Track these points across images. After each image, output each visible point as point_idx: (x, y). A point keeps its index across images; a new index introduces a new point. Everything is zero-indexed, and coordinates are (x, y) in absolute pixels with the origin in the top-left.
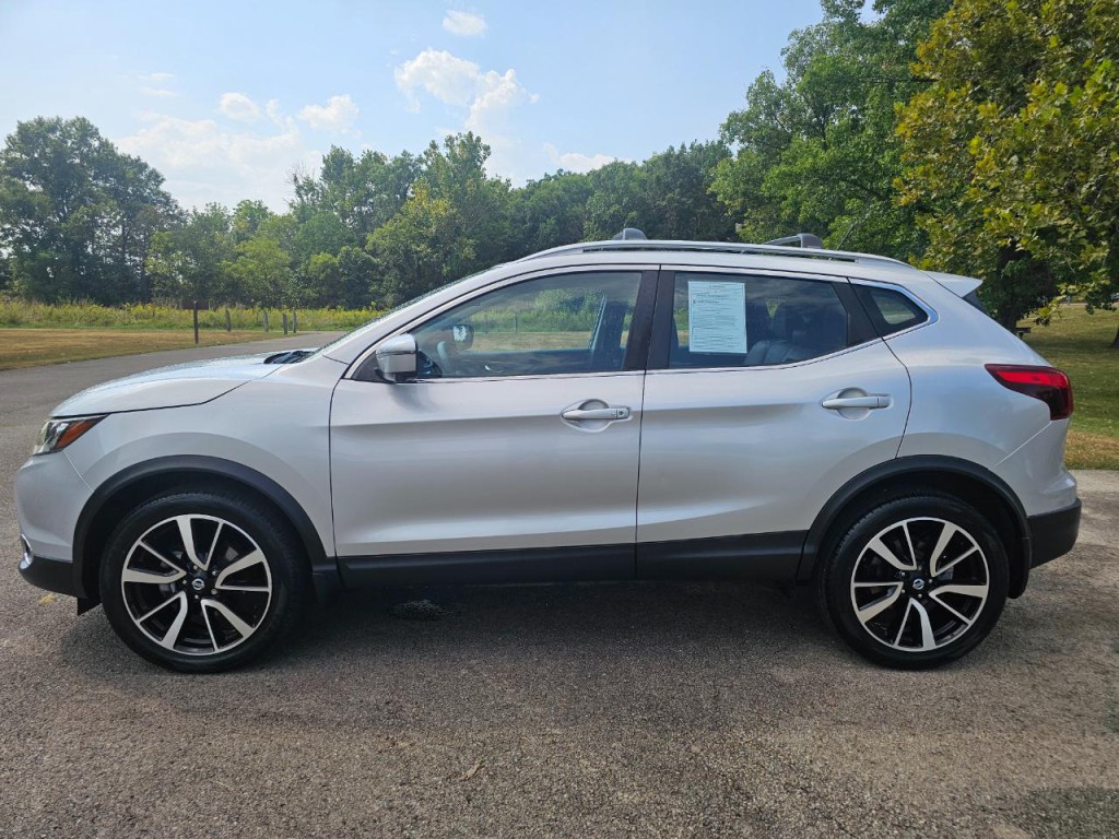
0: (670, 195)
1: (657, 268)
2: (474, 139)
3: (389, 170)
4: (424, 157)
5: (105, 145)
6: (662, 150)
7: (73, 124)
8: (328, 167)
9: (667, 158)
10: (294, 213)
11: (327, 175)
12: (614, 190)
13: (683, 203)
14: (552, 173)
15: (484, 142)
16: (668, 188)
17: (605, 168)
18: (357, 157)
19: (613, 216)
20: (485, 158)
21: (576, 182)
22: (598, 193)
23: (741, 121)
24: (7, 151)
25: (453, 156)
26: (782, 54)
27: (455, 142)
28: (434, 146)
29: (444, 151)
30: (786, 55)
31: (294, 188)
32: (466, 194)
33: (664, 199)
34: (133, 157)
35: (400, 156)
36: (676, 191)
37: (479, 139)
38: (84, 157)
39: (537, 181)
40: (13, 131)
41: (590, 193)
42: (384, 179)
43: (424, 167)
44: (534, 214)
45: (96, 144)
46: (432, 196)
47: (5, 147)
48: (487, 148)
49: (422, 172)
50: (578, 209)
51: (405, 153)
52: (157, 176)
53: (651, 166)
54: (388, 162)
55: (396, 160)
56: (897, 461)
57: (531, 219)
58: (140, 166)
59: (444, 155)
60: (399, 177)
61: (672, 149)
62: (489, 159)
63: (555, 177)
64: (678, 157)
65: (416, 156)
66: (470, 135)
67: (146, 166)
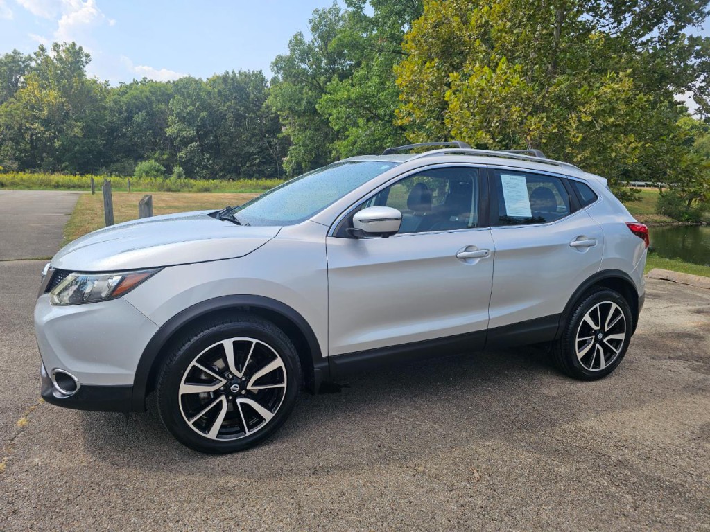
0: (229, 103)
2: (77, 47)
4: (34, 57)
6: (221, 73)
9: (225, 79)
12: (189, 96)
13: (238, 110)
14: (140, 79)
15: (85, 51)
16: (227, 99)
17: (181, 80)
19: (189, 114)
20: (87, 63)
21: (160, 88)
22: (177, 97)
23: (284, 61)
25: (60, 59)
26: (310, 22)
27: (61, 48)
28: (42, 49)
29: (52, 54)
30: (311, 24)
32: (72, 88)
33: (224, 106)
35: (10, 53)
36: (233, 101)
37: (81, 49)
39: (128, 83)
41: (171, 96)
43: (33, 64)
44: (128, 108)
46: (43, 87)
48: (87, 56)
49: (31, 68)
50: (163, 106)
51: (15, 52)
53: (214, 82)
55: (8, 56)
57: (126, 110)
59: (52, 57)
60: (11, 70)
61: (227, 72)
62: (90, 64)
63: (141, 82)
64: (232, 79)
65: (25, 55)
66: (74, 44)
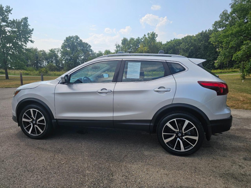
0: (202, 42)
1: (122, 60)
2: (154, 33)
3: (135, 41)
4: (143, 38)
5: (81, 41)
6: (201, 32)
7: (75, 37)
8: (123, 42)
9: (201, 34)
10: (116, 52)
11: (122, 44)
12: (187, 42)
13: (206, 44)
14: (173, 39)
15: (156, 34)
16: (202, 41)
17: (185, 37)
18: (129, 39)
19: (187, 48)
20: (156, 37)
21: (178, 41)
22: (183, 43)
23: (218, 23)
24: (64, 43)
25: (149, 37)
26: (230, 5)
27: (150, 34)
28: (145, 35)
29: (147, 36)
30: (231, 5)
31: (116, 47)
32: (151, 45)
33: (200, 44)
34: (86, 42)
35: (137, 38)
36: (204, 42)
37: (155, 33)
38: (77, 43)
39: (169, 41)
40: (65, 39)
41: (181, 43)
42: (134, 43)
43: (143, 40)
44: (167, 49)
45: (79, 40)
46: (144, 46)
47: (64, 42)
48: (157, 35)
49: (142, 41)
50: (178, 47)
51: (138, 38)
52: (90, 46)
53: (197, 36)
54: (135, 40)
55: (137, 39)
56: (172, 104)
57: (166, 50)
58: (87, 44)
59: (147, 37)
60: (137, 43)
61: (203, 31)
62: (157, 37)
63: (173, 40)
64: (204, 33)
65: (141, 38)
66: (153, 32)
67: (88, 44)
